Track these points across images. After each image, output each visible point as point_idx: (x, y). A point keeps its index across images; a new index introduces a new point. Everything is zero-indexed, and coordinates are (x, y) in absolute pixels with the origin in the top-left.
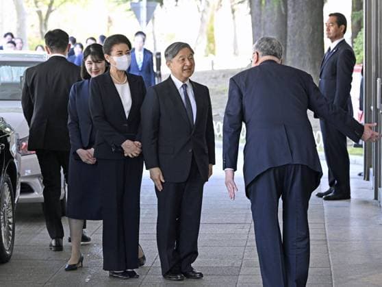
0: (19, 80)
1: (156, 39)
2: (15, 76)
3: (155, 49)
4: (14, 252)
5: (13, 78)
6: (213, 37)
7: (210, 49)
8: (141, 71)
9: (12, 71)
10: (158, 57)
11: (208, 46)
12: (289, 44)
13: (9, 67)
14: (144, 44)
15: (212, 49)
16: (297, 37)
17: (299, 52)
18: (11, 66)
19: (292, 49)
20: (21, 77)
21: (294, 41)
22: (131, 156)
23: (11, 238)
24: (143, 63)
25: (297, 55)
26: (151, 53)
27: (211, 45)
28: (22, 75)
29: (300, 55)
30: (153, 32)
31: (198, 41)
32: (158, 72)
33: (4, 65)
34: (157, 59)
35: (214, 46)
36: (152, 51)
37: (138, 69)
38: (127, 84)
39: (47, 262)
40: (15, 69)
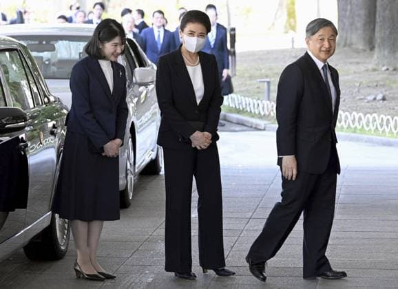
0: (77, 57)
1: (231, 12)
2: (73, 52)
3: (229, 24)
4: (70, 248)
5: (71, 54)
6: (294, 12)
7: (290, 25)
8: (213, 49)
9: (70, 47)
10: (232, 33)
11: (288, 21)
12: (378, 20)
13: (67, 42)
14: (217, 19)
15: (293, 24)
16: (387, 12)
17: (389, 30)
18: (69, 41)
19: (381, 26)
20: (80, 53)
21: (384, 18)
22: (199, 148)
23: (66, 232)
24: (216, 40)
25: (387, 33)
26: (225, 29)
27: (292, 20)
28: (81, 51)
29: (391, 33)
30: (227, 5)
31: (277, 17)
32: (232, 50)
33: (62, 40)
34: (231, 35)
35: (295, 22)
36: (226, 26)
37: (210, 46)
38: (199, 66)
39: (106, 259)
40: (74, 44)
